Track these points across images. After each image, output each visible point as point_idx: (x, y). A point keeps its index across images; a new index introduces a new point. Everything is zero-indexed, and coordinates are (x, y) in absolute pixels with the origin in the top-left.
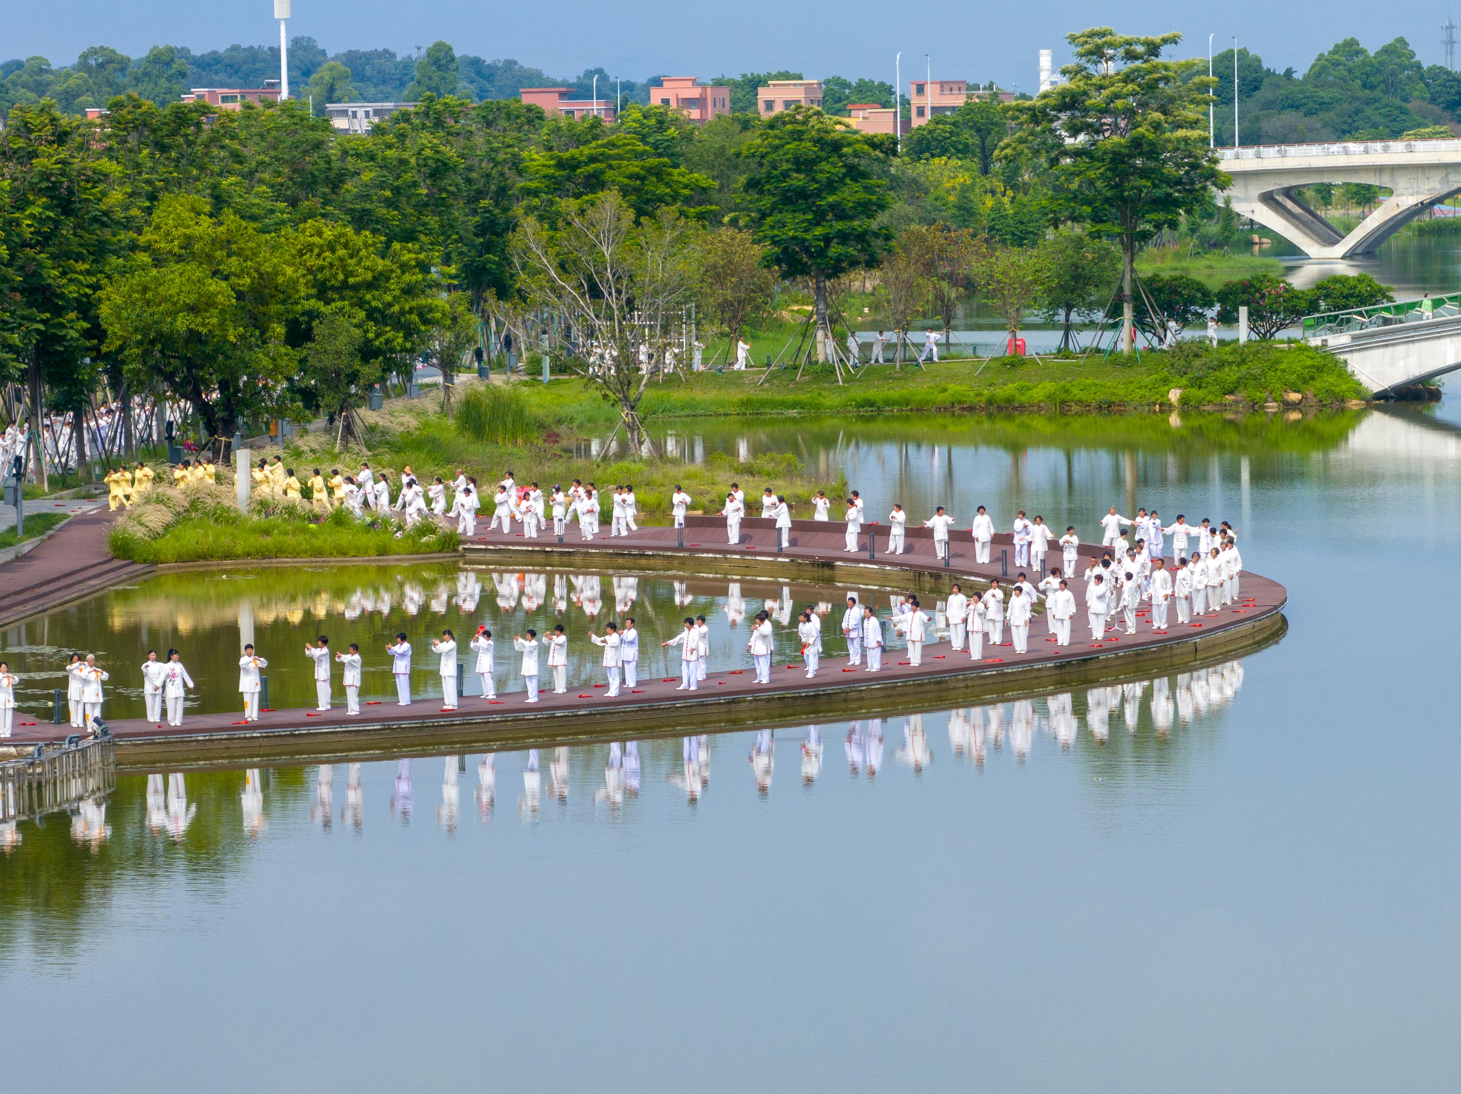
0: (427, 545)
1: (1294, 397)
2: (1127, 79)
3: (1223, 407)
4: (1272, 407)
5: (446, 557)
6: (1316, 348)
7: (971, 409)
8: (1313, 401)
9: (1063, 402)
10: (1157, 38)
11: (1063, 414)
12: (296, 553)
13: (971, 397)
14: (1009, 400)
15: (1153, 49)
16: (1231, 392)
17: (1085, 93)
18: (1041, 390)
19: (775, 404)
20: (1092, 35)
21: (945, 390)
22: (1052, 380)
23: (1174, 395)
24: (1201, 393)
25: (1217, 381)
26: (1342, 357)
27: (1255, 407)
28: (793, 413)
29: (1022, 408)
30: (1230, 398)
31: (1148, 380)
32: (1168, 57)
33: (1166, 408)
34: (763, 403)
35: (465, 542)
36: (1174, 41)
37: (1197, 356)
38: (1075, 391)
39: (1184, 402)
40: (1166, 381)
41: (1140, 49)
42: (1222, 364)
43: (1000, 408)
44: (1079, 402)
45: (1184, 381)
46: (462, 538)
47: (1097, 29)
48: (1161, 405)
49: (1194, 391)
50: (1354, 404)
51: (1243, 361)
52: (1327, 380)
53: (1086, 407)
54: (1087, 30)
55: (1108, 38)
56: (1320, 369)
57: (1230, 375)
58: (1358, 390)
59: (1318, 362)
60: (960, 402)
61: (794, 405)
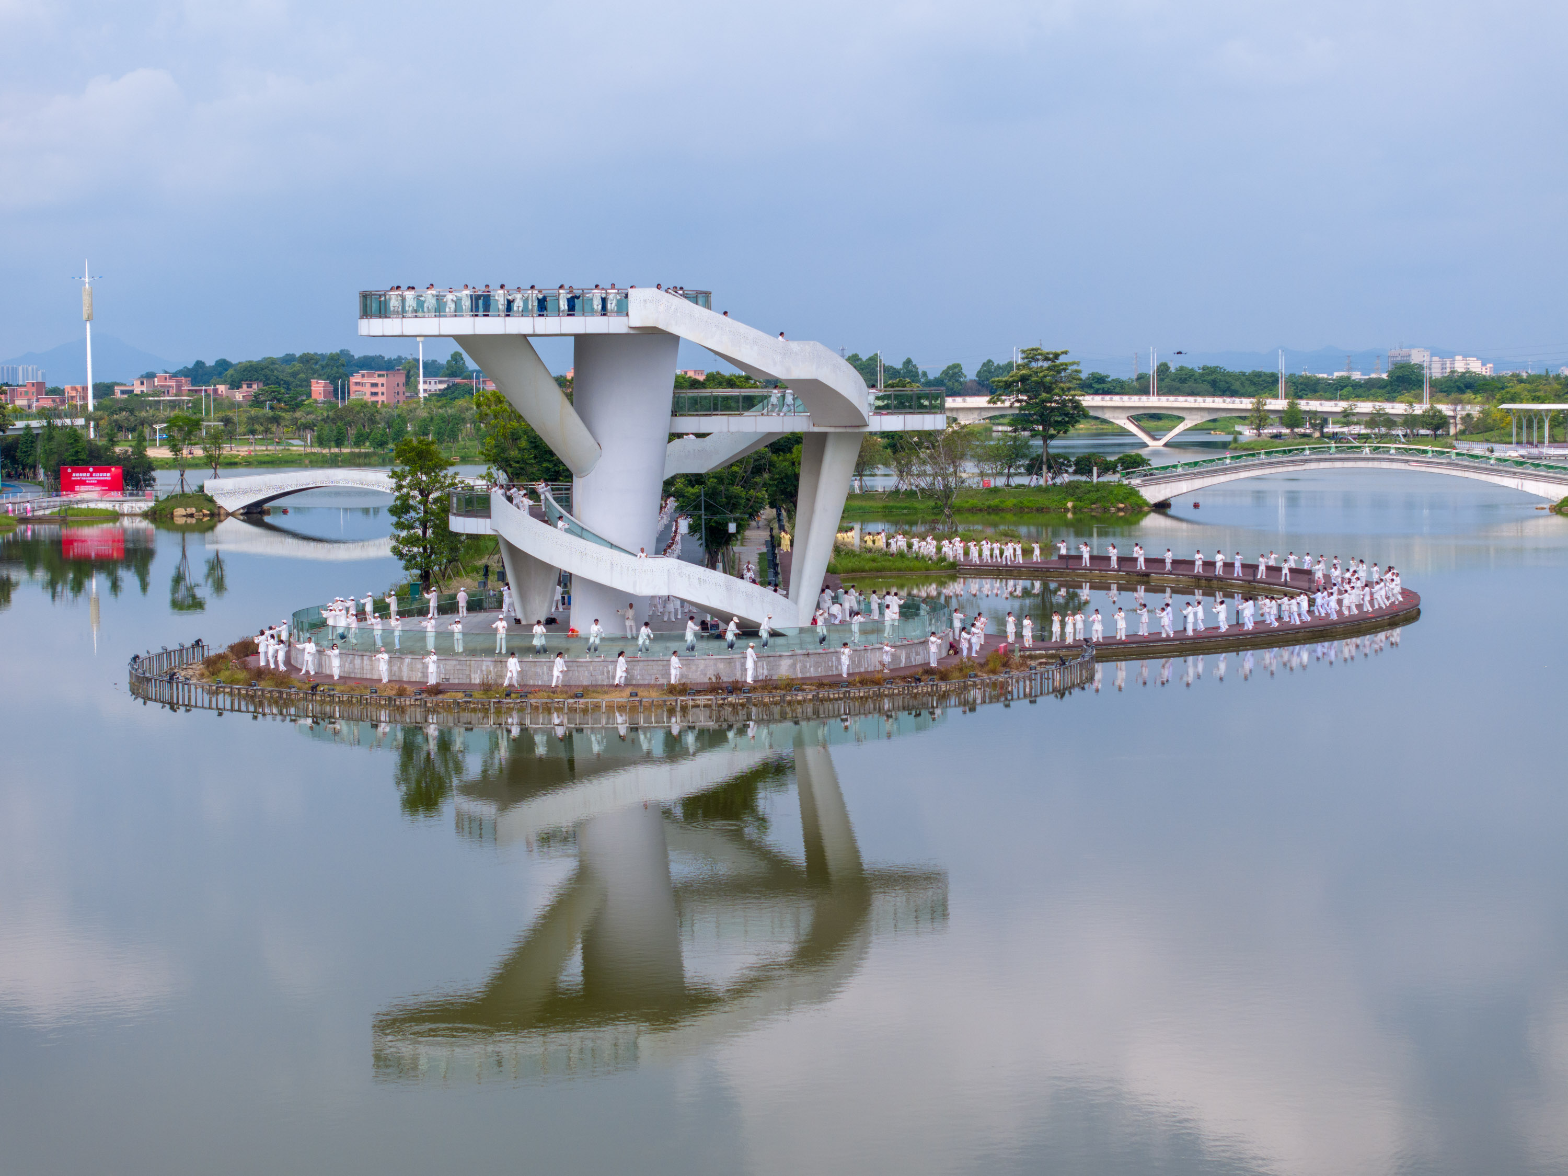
0: (944, 566)
1: (1121, 506)
2: (1049, 369)
3: (1092, 510)
4: (1113, 510)
5: (952, 572)
6: (1126, 485)
7: (981, 510)
8: (1130, 508)
9: (1021, 508)
10: (1059, 351)
11: (1021, 513)
12: (890, 570)
13: (980, 505)
14: (997, 507)
15: (1057, 356)
16: (1094, 504)
17: (1030, 375)
18: (1010, 502)
19: (897, 508)
20: (1033, 350)
21: (968, 502)
22: (1014, 498)
23: (1070, 505)
24: (1082, 504)
25: (1088, 499)
26: (1137, 489)
27: (1105, 510)
28: (905, 511)
29: (1003, 510)
30: (1093, 506)
31: (1056, 498)
32: (1062, 359)
33: (1067, 510)
34: (893, 507)
35: (960, 565)
36: (1066, 353)
37: (1077, 488)
38: (1025, 502)
39: (1074, 507)
40: (1065, 499)
41: (1051, 356)
42: (1089, 491)
43: (993, 510)
44: (1028, 507)
45: (1073, 499)
46: (958, 563)
47: (1034, 347)
48: (1065, 509)
49: (1078, 503)
50: (1146, 509)
51: (1098, 490)
52: (1133, 499)
53: (1031, 510)
54: (1031, 347)
55: (1039, 351)
56: (1130, 494)
57: (1093, 496)
58: (1146, 503)
59: (1130, 491)
60: (976, 507)
61: (905, 508)
